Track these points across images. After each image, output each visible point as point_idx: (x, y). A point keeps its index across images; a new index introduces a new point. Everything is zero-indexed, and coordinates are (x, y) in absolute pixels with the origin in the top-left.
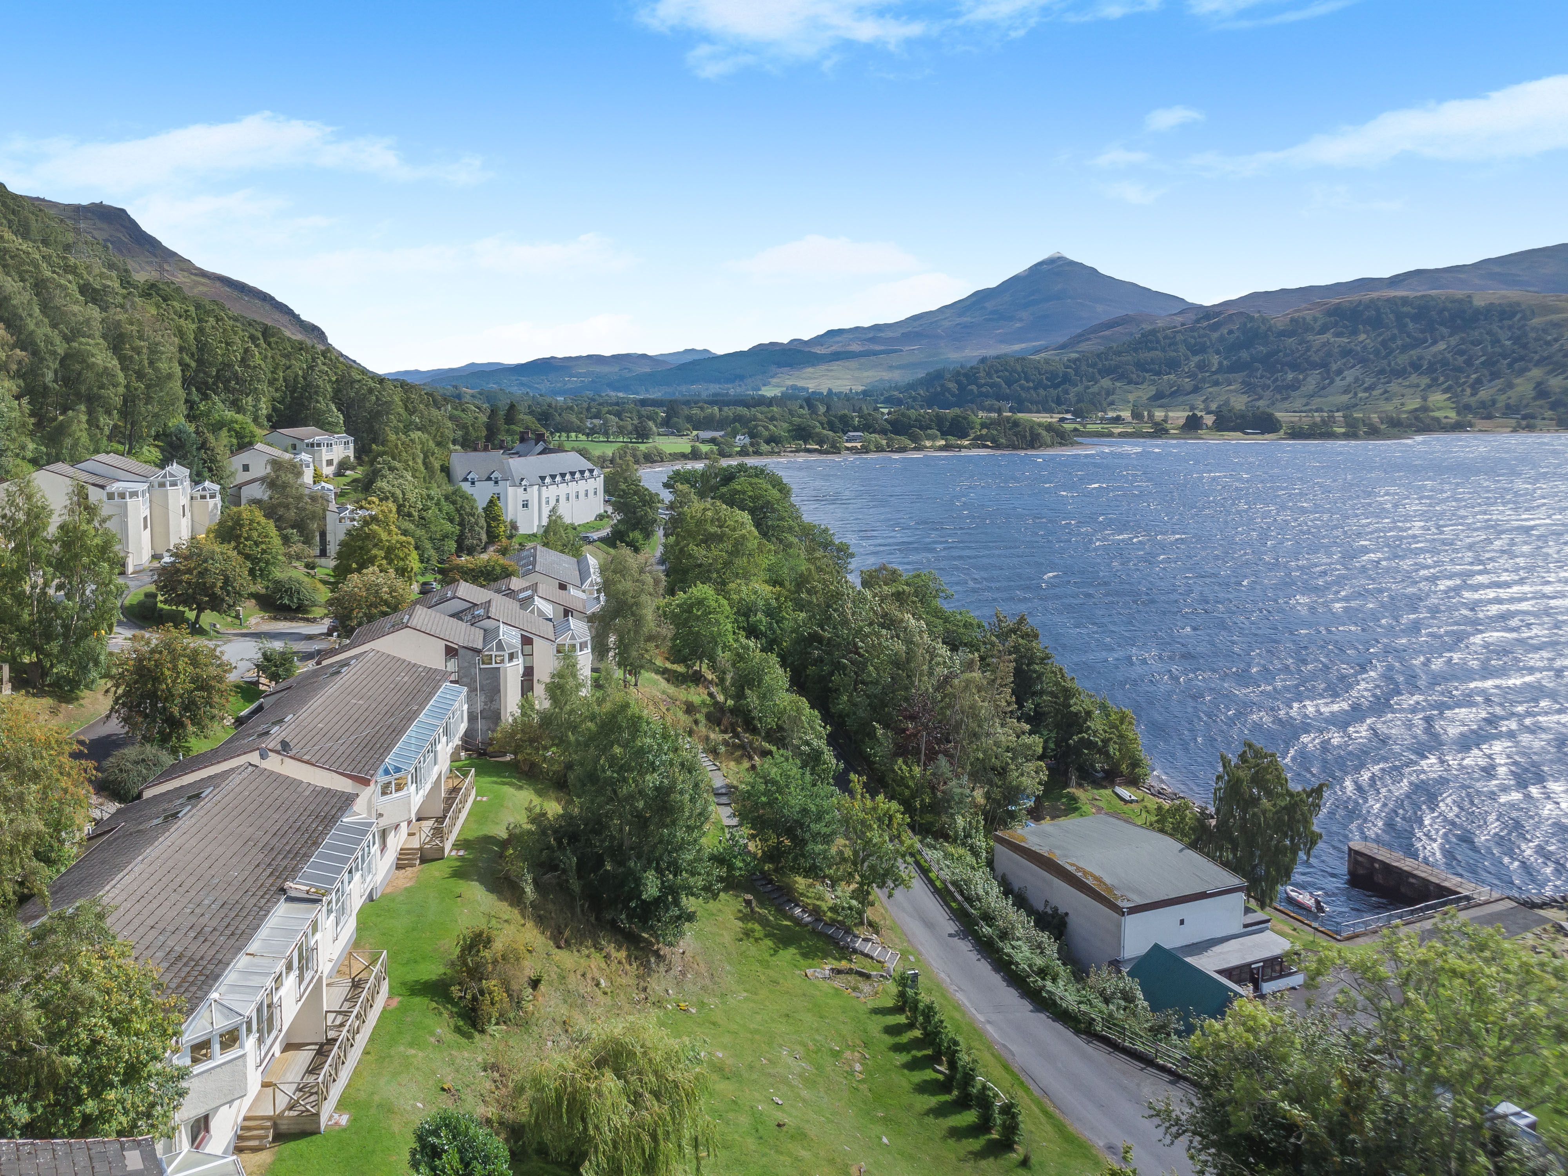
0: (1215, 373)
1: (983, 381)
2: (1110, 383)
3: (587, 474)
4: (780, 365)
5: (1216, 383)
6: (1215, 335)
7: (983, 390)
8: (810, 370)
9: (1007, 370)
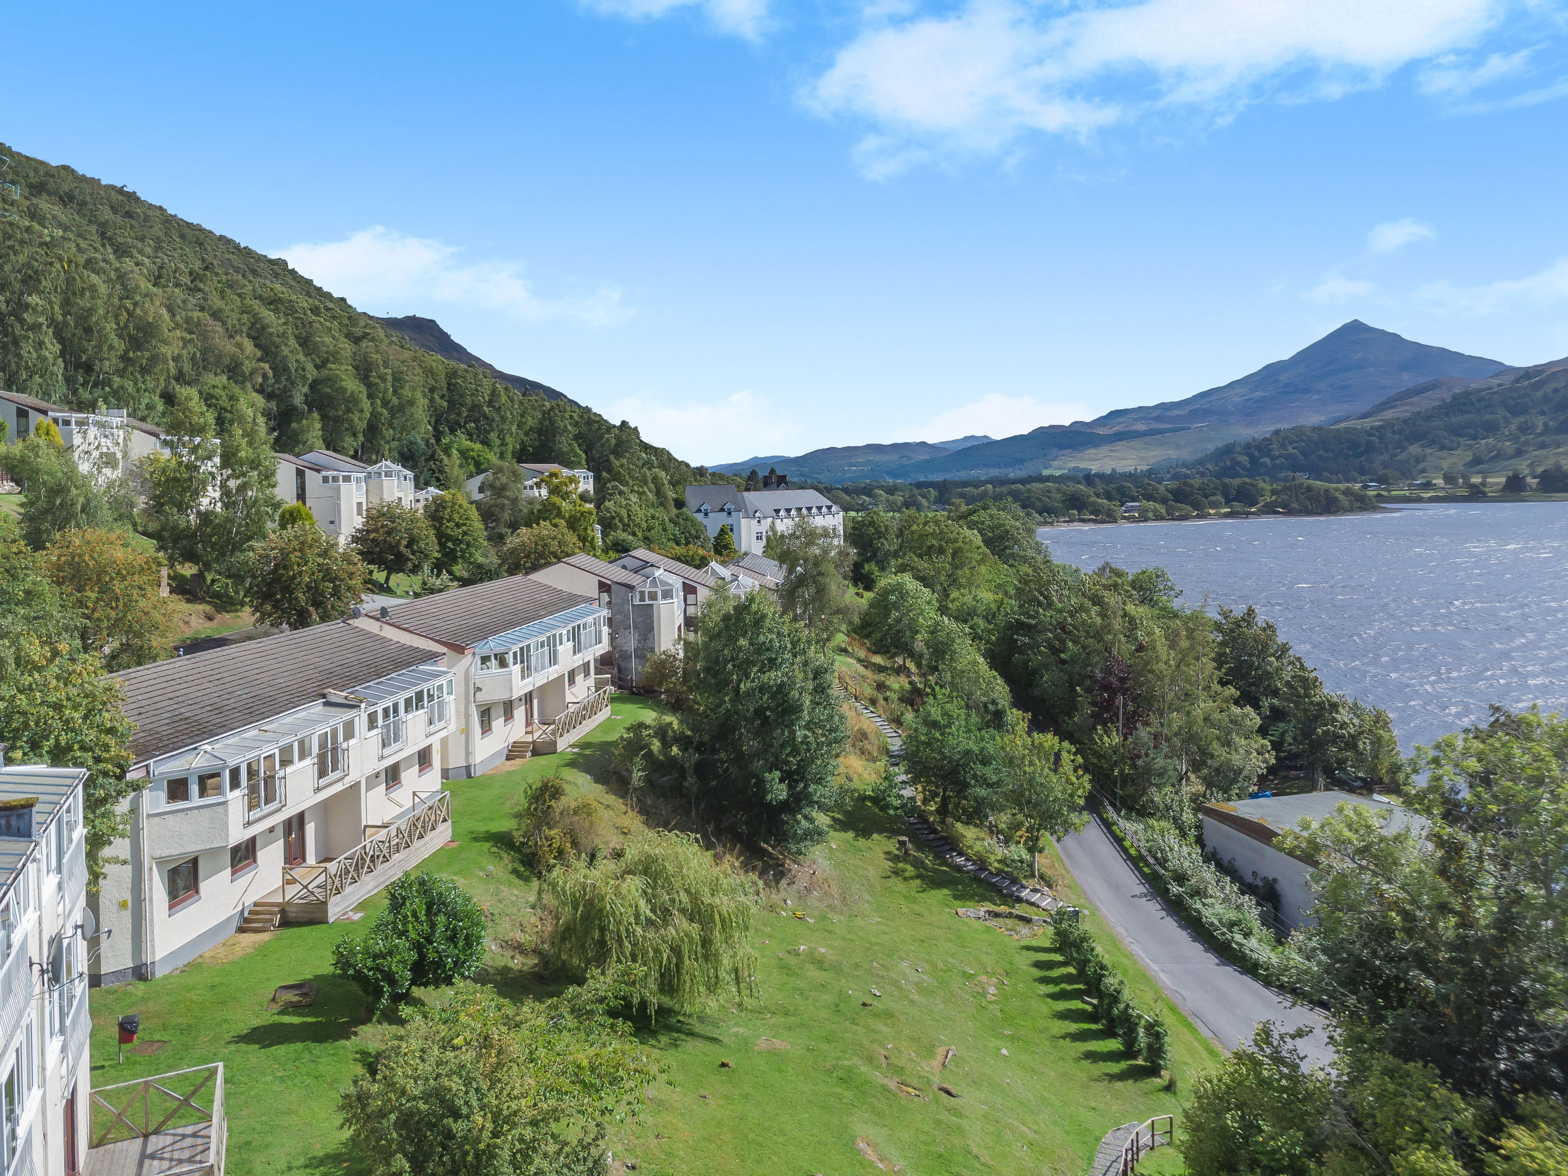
0: (1540, 435)
1: (1277, 453)
2: (1419, 449)
3: (824, 510)
4: (1061, 447)
5: (1543, 446)
6: (1539, 394)
7: (1278, 462)
8: (1093, 451)
9: (1302, 440)
